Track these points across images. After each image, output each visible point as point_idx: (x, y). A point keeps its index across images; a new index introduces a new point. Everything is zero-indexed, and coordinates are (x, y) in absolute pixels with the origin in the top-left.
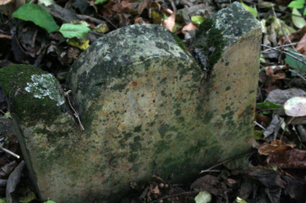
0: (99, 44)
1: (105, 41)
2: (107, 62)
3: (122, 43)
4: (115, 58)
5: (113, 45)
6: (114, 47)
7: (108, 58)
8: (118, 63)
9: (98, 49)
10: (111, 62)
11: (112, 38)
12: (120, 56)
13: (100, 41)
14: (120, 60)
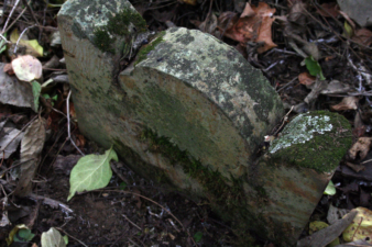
0: (222, 99)
1: (217, 91)
2: (242, 76)
3: (213, 69)
4: (236, 68)
5: (220, 78)
6: (222, 76)
7: (237, 78)
8: (240, 61)
9: (228, 97)
10: (241, 71)
11: (210, 84)
12: (232, 63)
13: (217, 99)
14: (237, 60)
